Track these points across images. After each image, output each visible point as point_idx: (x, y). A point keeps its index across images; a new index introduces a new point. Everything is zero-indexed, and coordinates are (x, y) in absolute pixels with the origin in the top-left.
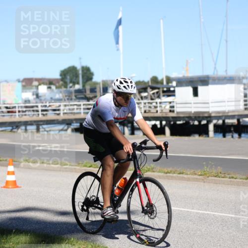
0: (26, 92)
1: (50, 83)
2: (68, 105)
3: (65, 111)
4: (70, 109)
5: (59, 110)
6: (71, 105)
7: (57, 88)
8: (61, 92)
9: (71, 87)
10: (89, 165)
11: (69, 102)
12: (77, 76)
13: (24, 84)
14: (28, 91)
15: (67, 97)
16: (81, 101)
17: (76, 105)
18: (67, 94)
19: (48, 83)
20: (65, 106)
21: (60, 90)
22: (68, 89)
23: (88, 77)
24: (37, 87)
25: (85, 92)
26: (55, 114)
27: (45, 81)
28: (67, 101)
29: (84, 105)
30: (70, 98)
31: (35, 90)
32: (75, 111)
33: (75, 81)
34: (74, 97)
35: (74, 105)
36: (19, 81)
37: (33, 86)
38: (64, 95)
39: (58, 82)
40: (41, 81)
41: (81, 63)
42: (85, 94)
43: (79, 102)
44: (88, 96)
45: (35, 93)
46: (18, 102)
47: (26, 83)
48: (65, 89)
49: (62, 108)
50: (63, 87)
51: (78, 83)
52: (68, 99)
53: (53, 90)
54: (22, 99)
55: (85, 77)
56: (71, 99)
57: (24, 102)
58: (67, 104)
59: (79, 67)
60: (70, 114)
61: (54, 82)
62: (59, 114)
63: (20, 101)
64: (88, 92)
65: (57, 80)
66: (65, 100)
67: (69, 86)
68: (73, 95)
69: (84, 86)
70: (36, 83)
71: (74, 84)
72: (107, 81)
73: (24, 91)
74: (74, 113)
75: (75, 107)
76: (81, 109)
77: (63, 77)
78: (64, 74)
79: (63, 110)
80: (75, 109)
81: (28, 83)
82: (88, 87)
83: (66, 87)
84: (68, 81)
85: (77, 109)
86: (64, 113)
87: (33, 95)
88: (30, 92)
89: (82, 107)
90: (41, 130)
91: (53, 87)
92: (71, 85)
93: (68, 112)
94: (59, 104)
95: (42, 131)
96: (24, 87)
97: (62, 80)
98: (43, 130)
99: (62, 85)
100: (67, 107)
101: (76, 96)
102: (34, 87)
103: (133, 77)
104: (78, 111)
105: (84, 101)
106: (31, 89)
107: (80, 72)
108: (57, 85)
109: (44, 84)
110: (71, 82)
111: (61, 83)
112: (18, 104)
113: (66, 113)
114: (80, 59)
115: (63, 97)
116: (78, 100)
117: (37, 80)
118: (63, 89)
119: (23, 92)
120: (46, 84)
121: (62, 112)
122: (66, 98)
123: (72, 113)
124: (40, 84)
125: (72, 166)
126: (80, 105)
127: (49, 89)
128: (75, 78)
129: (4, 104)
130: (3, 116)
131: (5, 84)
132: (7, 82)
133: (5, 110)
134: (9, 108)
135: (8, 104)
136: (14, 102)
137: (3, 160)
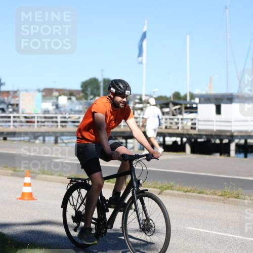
0: (46, 102)
1: (71, 94)
5: (78, 122)
7: (77, 99)
8: (81, 104)
9: (91, 99)
12: (98, 88)
13: (44, 94)
19: (68, 93)
21: (81, 101)
22: (89, 101)
24: (57, 98)
26: (75, 126)
27: (66, 92)
31: (55, 100)
33: (96, 93)
36: (39, 91)
37: (53, 97)
38: (85, 107)
39: (79, 94)
40: (62, 92)
41: (102, 75)
45: (55, 104)
46: (37, 112)
47: (46, 93)
50: (83, 99)
51: (99, 95)
53: (73, 102)
54: (42, 109)
57: (43, 112)
59: (100, 79)
61: (74, 94)
63: (40, 111)
65: (78, 92)
67: (89, 98)
70: (56, 94)
71: (95, 96)
73: (44, 101)
77: (84, 88)
78: (85, 85)
81: (48, 93)
83: (86, 99)
84: (89, 92)
87: (53, 105)
88: (49, 102)
91: (74, 98)
92: (92, 97)
94: (80, 116)
95: (61, 143)
96: (44, 97)
97: (83, 91)
98: (61, 141)
99: (83, 96)
102: (54, 98)
103: (155, 91)
106: (51, 99)
107: (102, 84)
108: (78, 96)
109: (64, 94)
111: (82, 94)
112: (37, 114)
114: (102, 71)
115: (83, 109)
117: (57, 90)
118: (84, 101)
119: (42, 102)
120: (66, 95)
124: (60, 95)
127: (69, 101)
128: (96, 90)
129: (23, 113)
130: (22, 126)
131: (25, 93)
132: (27, 90)
133: (24, 120)
134: (28, 118)
135: (27, 114)
136: (33, 112)
137: (20, 171)
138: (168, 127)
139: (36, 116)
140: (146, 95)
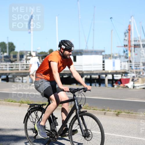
9: (2, 54)
10: (11, 101)
12: (6, 48)
16: (7, 62)
23: (12, 49)
34: (3, 60)
35: (3, 65)
41: (8, 40)
44: (12, 60)
51: (6, 52)
64: (12, 57)
69: (9, 54)
72: (23, 51)
74: (3, 70)
82: (12, 55)
104: (6, 69)
107: (8, 46)
110: (2, 51)
126: (7, 65)
140: (33, 51)
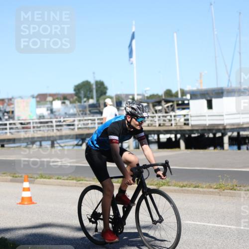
0: (40, 107)
1: (64, 98)
2: (82, 120)
3: (80, 126)
4: (84, 124)
5: (73, 125)
6: (85, 120)
7: (71, 103)
8: (75, 107)
9: (85, 102)
11: (83, 117)
13: (38, 99)
14: (42, 106)
15: (82, 112)
16: (95, 115)
17: (90, 120)
18: (81, 109)
19: (62, 98)
20: (80, 120)
21: (74, 105)
22: (82, 103)
23: (102, 91)
24: (51, 103)
25: (99, 106)
26: (70, 129)
27: (59, 96)
28: (81, 116)
29: (98, 119)
30: (84, 113)
31: (49, 106)
32: (90, 126)
33: (89, 95)
34: (88, 112)
35: (89, 120)
36: (33, 97)
37: (47, 101)
38: (78, 109)
39: (72, 97)
40: (55, 97)
41: (94, 77)
42: (98, 108)
43: (93, 116)
44: (102, 110)
45: (49, 109)
46: (32, 118)
47: (40, 98)
48: (79, 104)
49: (76, 123)
50: (77, 102)
51: (92, 98)
52: (82, 114)
53: (67, 105)
54: (37, 115)
55: (99, 92)
56: (86, 114)
57: (38, 118)
58: (82, 118)
59: (92, 82)
60: (85, 129)
61: (68, 97)
62: (73, 129)
63: (35, 117)
64: (102, 106)
65: (71, 95)
66: (79, 115)
67: (83, 101)
68: (88, 109)
69: (98, 100)
70: (50, 99)
71: (88, 98)
72: (121, 95)
73: (39, 106)
74: (89, 128)
75: (90, 122)
76: (95, 123)
77: (77, 91)
78: (78, 88)
79: (78, 125)
80: (90, 124)
81: (42, 99)
82: (102, 102)
83: (80, 102)
84: (82, 95)
85: (91, 124)
86: (79, 128)
87: (48, 110)
88: (44, 107)
89: (97, 122)
90: (56, 145)
91: (67, 102)
92: (85, 99)
93: (83, 126)
94: (73, 119)
96: (38, 102)
97: (76, 94)
99: (76, 100)
100: (82, 122)
101: (90, 111)
102: (49, 103)
104: (92, 126)
105: (98, 115)
106: (46, 104)
107: (94, 87)
108: (71, 100)
109: (58, 99)
110: (85, 97)
111: (75, 97)
112: (33, 120)
113: (80, 128)
114: (94, 73)
115: (77, 112)
116: (92, 115)
117: (51, 95)
118: (78, 104)
119: (37, 107)
120: (61, 100)
121: (76, 127)
122: (80, 113)
123: (86, 128)
124: (54, 100)
125: (87, 181)
126: (94, 120)
127: (63, 105)
128: (88, 93)
129: (19, 120)
130: (18, 132)
131: (19, 100)
132: (21, 97)
133: (19, 126)
134: (24, 124)
135: (22, 120)
136: (28, 118)
137: (19, 177)
138: (162, 125)
139: (31, 121)
140: (138, 95)
